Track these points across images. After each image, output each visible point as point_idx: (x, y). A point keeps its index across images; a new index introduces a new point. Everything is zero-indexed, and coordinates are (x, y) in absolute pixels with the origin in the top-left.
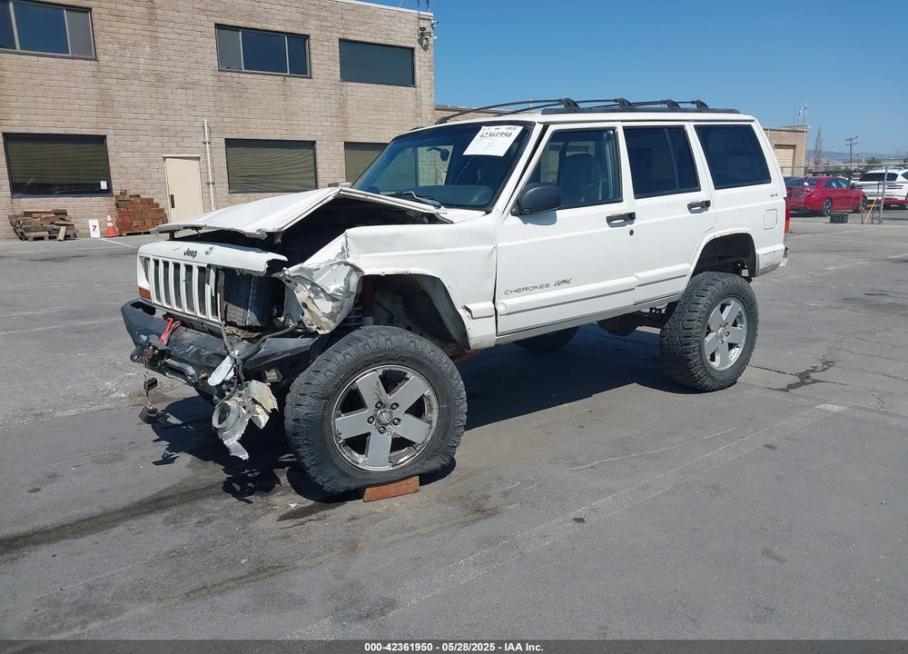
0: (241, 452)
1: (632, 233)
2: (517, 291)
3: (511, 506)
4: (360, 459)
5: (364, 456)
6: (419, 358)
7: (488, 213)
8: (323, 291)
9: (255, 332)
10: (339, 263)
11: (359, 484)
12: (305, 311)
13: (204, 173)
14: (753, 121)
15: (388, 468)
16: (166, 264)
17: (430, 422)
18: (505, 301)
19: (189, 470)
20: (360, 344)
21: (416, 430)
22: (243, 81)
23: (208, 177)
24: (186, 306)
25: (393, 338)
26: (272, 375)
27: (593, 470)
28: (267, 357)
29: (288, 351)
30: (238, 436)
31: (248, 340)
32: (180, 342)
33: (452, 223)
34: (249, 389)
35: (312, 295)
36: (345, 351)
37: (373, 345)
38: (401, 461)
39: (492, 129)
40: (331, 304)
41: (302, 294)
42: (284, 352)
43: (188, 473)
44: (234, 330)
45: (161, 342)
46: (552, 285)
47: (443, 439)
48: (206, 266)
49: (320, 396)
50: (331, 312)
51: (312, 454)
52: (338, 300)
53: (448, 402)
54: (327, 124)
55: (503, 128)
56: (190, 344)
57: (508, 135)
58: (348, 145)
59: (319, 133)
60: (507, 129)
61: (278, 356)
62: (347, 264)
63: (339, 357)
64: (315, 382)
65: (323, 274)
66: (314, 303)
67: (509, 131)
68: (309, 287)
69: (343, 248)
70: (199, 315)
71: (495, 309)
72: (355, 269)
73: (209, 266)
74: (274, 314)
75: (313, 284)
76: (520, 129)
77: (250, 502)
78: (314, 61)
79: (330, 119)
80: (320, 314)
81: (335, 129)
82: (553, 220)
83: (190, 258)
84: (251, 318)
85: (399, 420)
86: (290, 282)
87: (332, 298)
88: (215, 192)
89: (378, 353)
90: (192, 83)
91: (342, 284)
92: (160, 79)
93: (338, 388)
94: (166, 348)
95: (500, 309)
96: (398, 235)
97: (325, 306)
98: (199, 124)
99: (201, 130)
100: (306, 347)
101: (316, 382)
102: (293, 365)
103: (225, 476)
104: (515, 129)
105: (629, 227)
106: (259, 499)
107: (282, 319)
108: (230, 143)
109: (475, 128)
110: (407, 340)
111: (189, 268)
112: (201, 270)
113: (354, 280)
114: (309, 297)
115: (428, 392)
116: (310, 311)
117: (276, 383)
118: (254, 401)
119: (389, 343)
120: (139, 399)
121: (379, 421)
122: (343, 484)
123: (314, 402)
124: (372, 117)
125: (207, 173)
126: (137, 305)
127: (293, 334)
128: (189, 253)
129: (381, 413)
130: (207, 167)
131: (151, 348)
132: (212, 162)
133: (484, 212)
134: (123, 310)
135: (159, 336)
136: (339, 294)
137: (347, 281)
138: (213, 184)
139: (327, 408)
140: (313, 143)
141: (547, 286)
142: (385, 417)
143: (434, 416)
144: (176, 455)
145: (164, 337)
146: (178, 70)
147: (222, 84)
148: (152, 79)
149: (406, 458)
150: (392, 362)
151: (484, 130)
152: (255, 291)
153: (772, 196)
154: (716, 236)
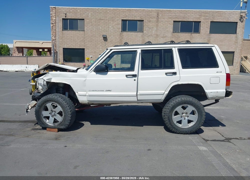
1: (135, 80)
2: (93, 91)
4: (47, 121)
6: (59, 102)
7: (87, 71)
15: (52, 125)
17: (62, 117)
21: (59, 118)
22: (179, 35)
38: (56, 124)
46: (105, 91)
50: (42, 89)
62: (43, 79)
66: (39, 86)
68: (38, 83)
78: (201, 28)
80: (40, 89)
85: (56, 115)
89: (50, 99)
90: (165, 36)
92: (157, 35)
95: (87, 94)
105: (134, 78)
115: (62, 110)
129: (52, 113)
137: (43, 83)
141: (103, 91)
146: (162, 33)
147: (173, 36)
148: (155, 36)
153: (217, 72)
154: (179, 84)
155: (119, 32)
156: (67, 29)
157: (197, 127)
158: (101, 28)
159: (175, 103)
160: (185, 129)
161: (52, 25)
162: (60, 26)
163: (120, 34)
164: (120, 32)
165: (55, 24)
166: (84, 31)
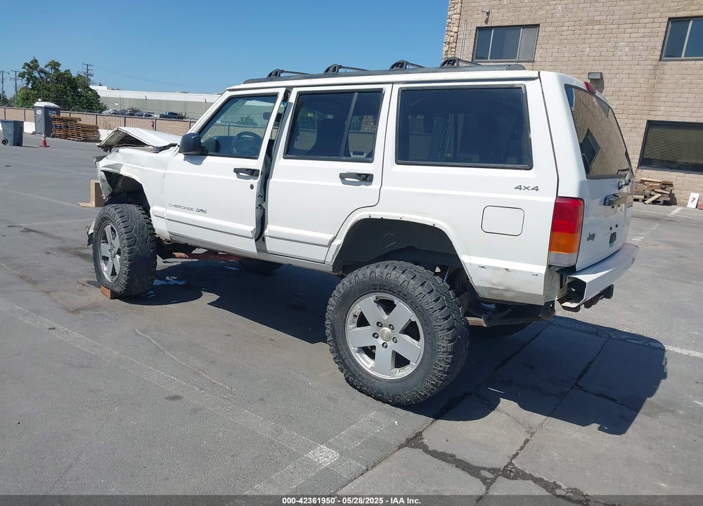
1: (252, 187)
2: (175, 206)
4: (105, 269)
18: (168, 211)
46: (195, 210)
105: (251, 181)
141: (192, 209)
153: (519, 188)
154: (372, 217)
155: (649, 62)
156: (484, 58)
157: (415, 389)
158: (588, 50)
159: (353, 281)
160: (377, 382)
161: (445, 49)
162: (466, 48)
163: (652, 67)
164: (654, 63)
165: (454, 45)
166: (533, 61)
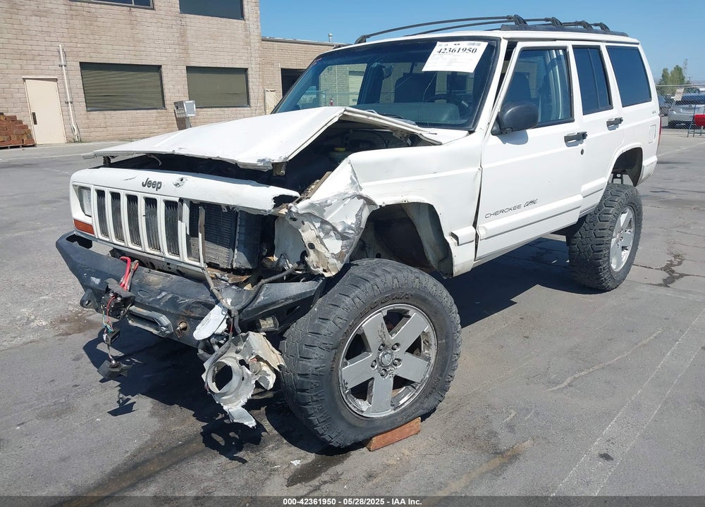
0: (246, 418)
1: (582, 152)
2: (496, 214)
3: (525, 444)
4: (363, 405)
5: (367, 402)
6: (423, 295)
7: (471, 132)
8: (334, 229)
9: (243, 275)
10: (352, 197)
11: (368, 434)
12: (311, 252)
13: (62, 93)
14: (638, 44)
15: (391, 412)
16: (116, 196)
17: (428, 359)
18: (486, 225)
19: (155, 420)
20: (368, 285)
21: (414, 368)
22: (93, 10)
23: (66, 97)
24: (147, 244)
25: (399, 275)
26: (268, 324)
27: (571, 389)
28: (266, 306)
29: (290, 298)
30: (243, 401)
31: (236, 284)
32: (148, 287)
33: (440, 144)
34: (249, 343)
35: (322, 235)
36: (353, 294)
37: (381, 286)
38: (401, 402)
39: (451, 45)
40: (340, 243)
41: (309, 234)
42: (287, 299)
43: (155, 424)
44: (218, 273)
45: (122, 286)
46: (522, 206)
47: (441, 375)
48: (177, 200)
49: (330, 347)
50: (341, 252)
51: (321, 411)
52: (349, 238)
53: (447, 337)
54: (170, 50)
55: (464, 44)
56: (162, 290)
57: (474, 51)
58: (190, 69)
59: (164, 59)
60: (469, 44)
61: (279, 304)
62: (360, 197)
63: (348, 300)
64: (324, 332)
65: (335, 209)
66: (322, 243)
67: (473, 47)
68: (318, 225)
69: (351, 179)
70: (168, 255)
71: (477, 234)
72: (369, 202)
73: (181, 200)
74: (264, 254)
75: (324, 222)
76: (484, 45)
77: (244, 461)
79: (174, 46)
80: (328, 255)
81: (178, 55)
82: (524, 140)
83: (151, 190)
84: (239, 259)
85: (399, 360)
86: (295, 220)
87: (343, 236)
88: (74, 110)
89: (386, 293)
90: (45, 11)
91: (354, 221)
93: (347, 334)
94: (129, 294)
95: (482, 233)
96: (396, 161)
97: (334, 246)
98: (55, 49)
99: (56, 54)
100: (311, 291)
101: (326, 332)
102: (291, 312)
103: (199, 425)
104: (479, 45)
105: (580, 146)
106: (252, 456)
107: (275, 259)
108: (84, 66)
109: (430, 44)
110: (412, 277)
111: (151, 202)
112: (170, 205)
113: (366, 214)
114: (318, 237)
115: (427, 328)
116: (318, 253)
117: (272, 332)
118: (259, 359)
119: (395, 281)
120: (63, 326)
121: (381, 364)
122: (352, 437)
123: (323, 354)
124: (209, 45)
125: (66, 93)
126: (72, 238)
127: (292, 278)
128: (148, 184)
129: (383, 355)
130: (65, 88)
131: (111, 295)
132: (69, 83)
133: (467, 132)
134: (58, 245)
135: (118, 280)
136: (351, 232)
137: (358, 216)
138: (71, 103)
139: (335, 360)
140: (160, 67)
141: (519, 207)
142: (387, 359)
143: (432, 352)
144: (133, 399)
145: (125, 281)
147: (73, 13)
149: (406, 398)
150: (397, 301)
151: (439, 45)
152: (243, 229)
153: (653, 113)
154: (623, 151)
